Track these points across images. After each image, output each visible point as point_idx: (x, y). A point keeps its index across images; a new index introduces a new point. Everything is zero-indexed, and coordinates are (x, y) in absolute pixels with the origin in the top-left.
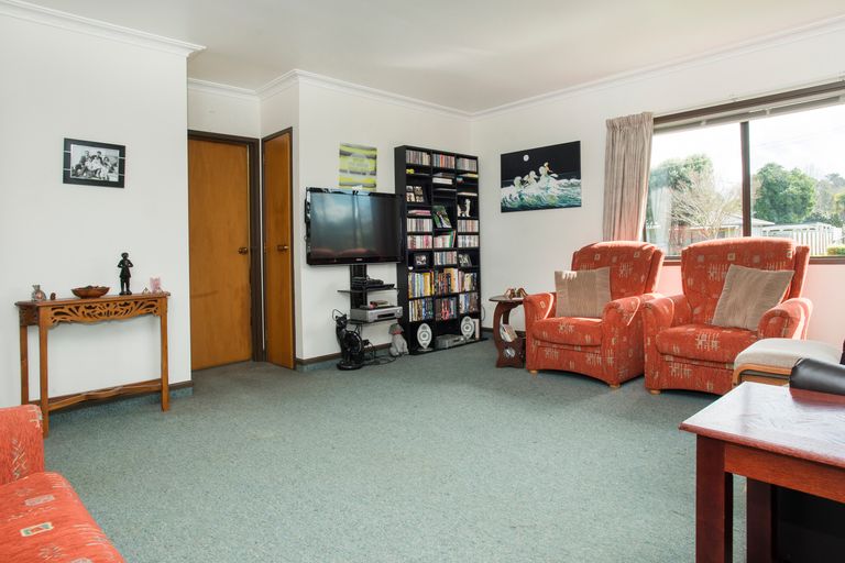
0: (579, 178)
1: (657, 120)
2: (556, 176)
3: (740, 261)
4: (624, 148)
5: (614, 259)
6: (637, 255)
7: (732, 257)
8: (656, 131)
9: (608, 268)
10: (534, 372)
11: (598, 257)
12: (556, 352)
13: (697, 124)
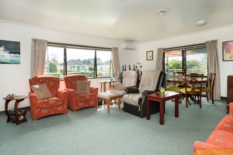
0: (20, 54)
1: (48, 43)
2: (9, 52)
3: (78, 80)
4: (39, 48)
5: (47, 81)
6: (54, 79)
7: (76, 79)
8: (48, 45)
9: (46, 84)
10: (35, 120)
11: (41, 81)
12: (47, 111)
13: (56, 46)
